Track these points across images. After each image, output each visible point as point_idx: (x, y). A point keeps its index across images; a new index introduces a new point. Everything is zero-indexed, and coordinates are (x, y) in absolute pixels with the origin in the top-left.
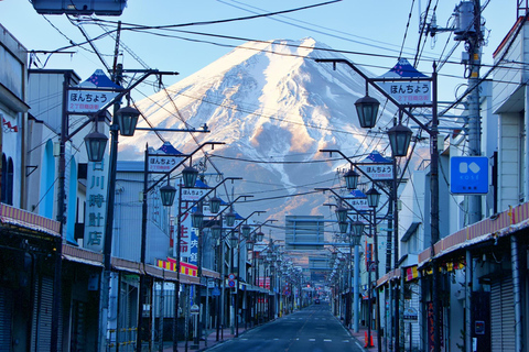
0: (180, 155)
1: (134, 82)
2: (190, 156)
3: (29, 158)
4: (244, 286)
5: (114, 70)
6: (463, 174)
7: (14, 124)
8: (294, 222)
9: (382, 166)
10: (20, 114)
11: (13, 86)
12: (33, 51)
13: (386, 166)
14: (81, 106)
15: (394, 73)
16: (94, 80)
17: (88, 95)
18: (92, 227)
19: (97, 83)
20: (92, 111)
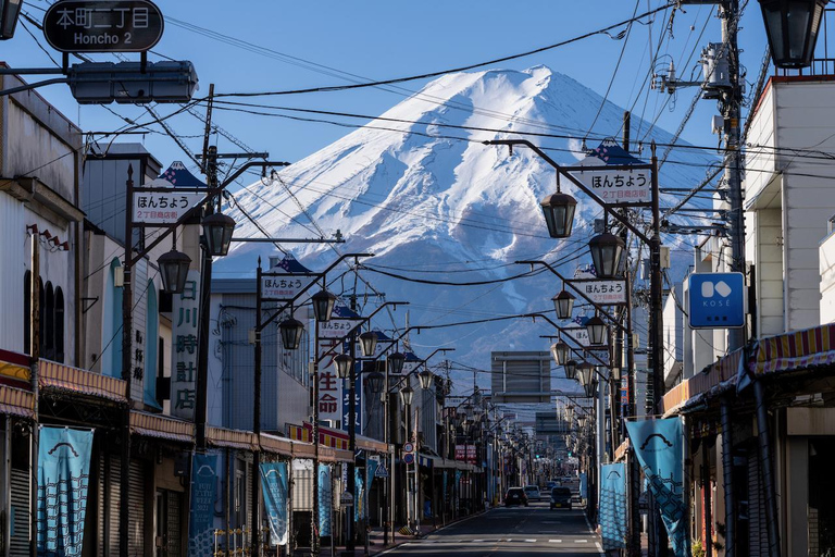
0: (307, 273)
1: (233, 172)
2: (323, 275)
3: (86, 287)
4: (430, 461)
5: (205, 156)
6: (708, 299)
7: (63, 238)
8: (504, 362)
9: (608, 284)
10: (73, 224)
11: (61, 186)
12: (90, 133)
13: (615, 283)
14: (153, 215)
15: (596, 159)
16: (170, 177)
17: (162, 199)
18: (182, 383)
19: (174, 181)
20: (168, 221)
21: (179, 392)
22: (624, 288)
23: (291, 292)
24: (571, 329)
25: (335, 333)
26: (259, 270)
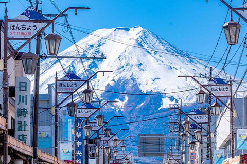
8: (144, 139)
14: (18, 34)
16: (27, 14)
17: (23, 25)
18: (20, 131)
19: (29, 16)
20: (26, 37)
21: (19, 136)
22: (229, 89)
23: (72, 89)
24: (192, 115)
25: (84, 115)
26: (56, 78)
